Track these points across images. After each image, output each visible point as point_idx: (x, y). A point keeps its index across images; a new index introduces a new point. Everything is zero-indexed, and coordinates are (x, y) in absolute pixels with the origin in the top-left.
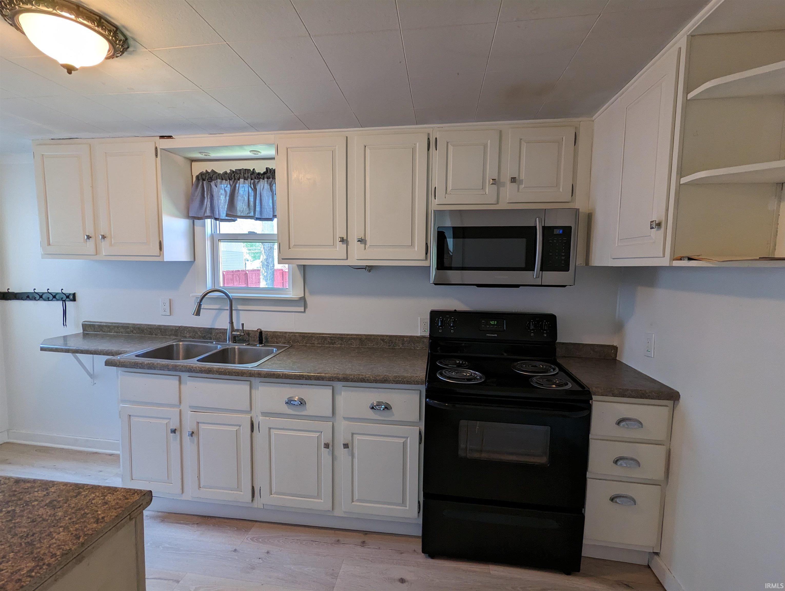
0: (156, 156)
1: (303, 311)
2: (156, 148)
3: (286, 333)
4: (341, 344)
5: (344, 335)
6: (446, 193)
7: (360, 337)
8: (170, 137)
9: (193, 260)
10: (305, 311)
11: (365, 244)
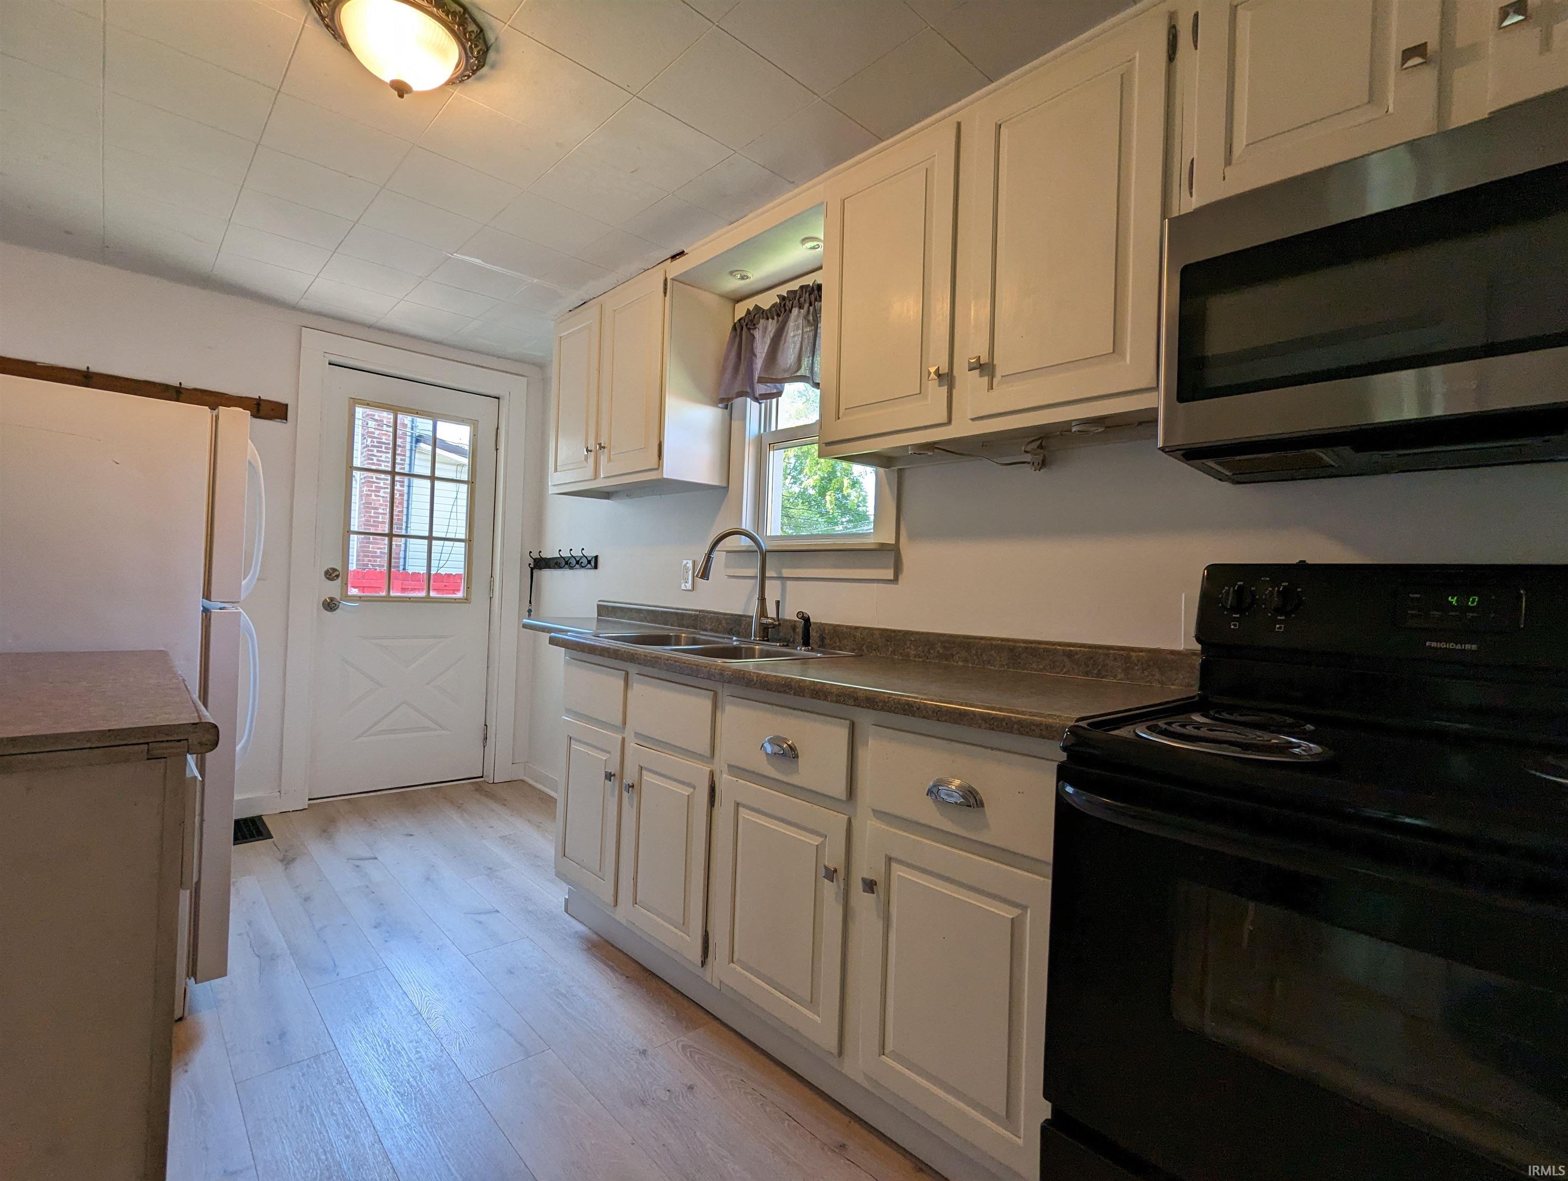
0: (665, 293)
1: (892, 578)
2: (666, 280)
3: (857, 628)
4: (966, 660)
5: (975, 638)
6: (1228, 162)
7: (1010, 643)
8: (682, 253)
9: (724, 485)
10: (896, 580)
11: (992, 376)
